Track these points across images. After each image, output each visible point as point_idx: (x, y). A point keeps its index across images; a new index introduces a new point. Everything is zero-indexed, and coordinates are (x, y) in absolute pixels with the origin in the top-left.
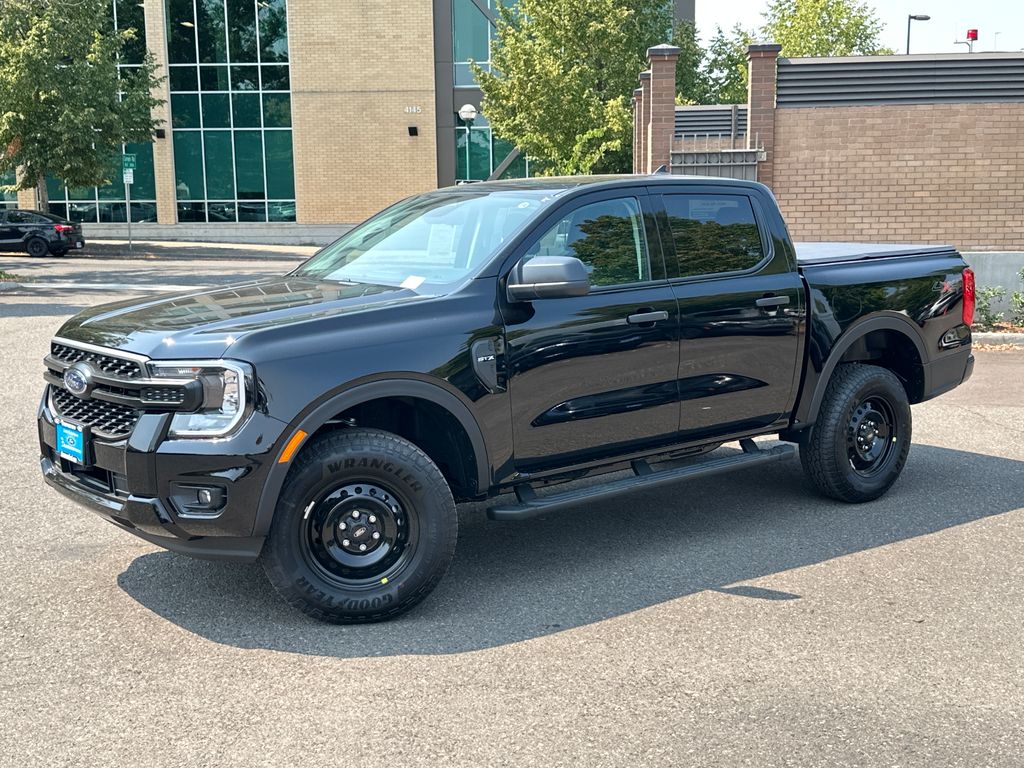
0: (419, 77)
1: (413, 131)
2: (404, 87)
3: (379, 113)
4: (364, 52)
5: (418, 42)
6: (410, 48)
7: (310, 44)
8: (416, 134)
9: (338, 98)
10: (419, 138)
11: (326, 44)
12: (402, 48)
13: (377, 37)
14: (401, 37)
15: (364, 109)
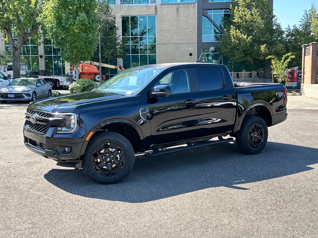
0: (193, 39)
1: (191, 54)
2: (188, 42)
3: (181, 49)
4: (177, 33)
5: (193, 30)
6: (190, 31)
7: (162, 30)
8: (192, 55)
9: (170, 45)
10: (192, 56)
11: (167, 30)
12: (188, 31)
13: (181, 28)
14: (188, 28)
15: (177, 48)
